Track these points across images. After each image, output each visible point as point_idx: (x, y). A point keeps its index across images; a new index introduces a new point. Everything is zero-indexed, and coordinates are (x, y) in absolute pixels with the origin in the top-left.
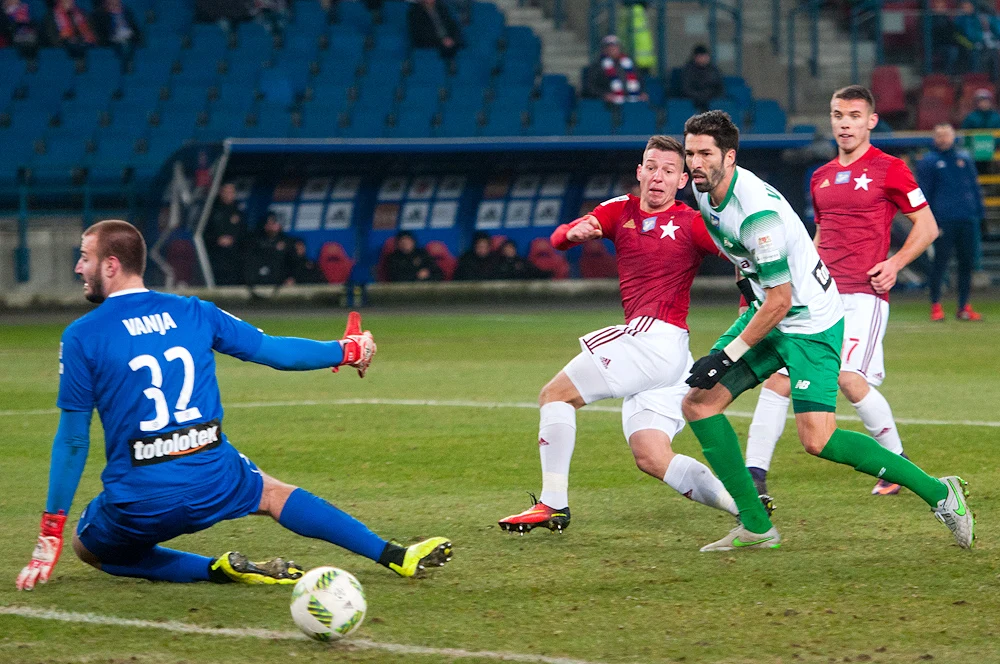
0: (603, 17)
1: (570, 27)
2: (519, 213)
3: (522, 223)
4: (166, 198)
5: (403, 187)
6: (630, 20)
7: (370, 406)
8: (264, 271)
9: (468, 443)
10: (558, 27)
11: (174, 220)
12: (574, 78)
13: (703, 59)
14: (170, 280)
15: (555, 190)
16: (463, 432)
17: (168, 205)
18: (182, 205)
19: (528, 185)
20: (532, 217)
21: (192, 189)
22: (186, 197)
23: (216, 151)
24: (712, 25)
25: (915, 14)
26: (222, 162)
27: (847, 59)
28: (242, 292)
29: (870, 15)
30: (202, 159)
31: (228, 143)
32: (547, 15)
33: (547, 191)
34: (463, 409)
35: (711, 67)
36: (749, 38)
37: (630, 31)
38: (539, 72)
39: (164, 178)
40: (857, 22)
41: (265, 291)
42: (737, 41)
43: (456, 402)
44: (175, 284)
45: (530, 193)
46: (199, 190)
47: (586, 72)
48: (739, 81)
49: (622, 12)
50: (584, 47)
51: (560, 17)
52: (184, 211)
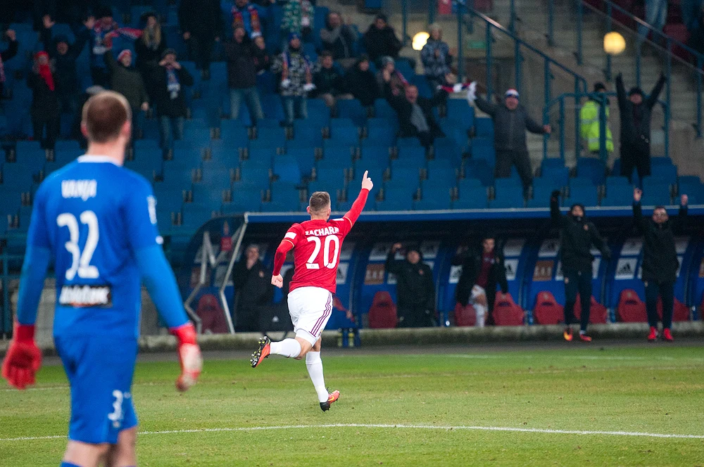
0: (555, 109)
4: (197, 260)
7: (349, 429)
8: (275, 319)
9: (424, 459)
11: (203, 279)
16: (424, 450)
17: (199, 265)
18: (209, 264)
21: (217, 255)
22: (213, 260)
26: (243, 230)
30: (226, 229)
31: (246, 215)
34: (425, 431)
36: (675, 125)
39: (196, 244)
42: (665, 129)
43: (420, 426)
44: (204, 330)
46: (223, 253)
48: (666, 161)
52: (211, 271)
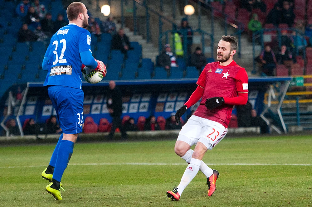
0: (164, 38)
1: (152, 42)
2: (134, 108)
3: (135, 111)
4: (6, 104)
5: (92, 99)
6: (174, 39)
8: (41, 129)
10: (148, 42)
11: (9, 112)
12: (154, 59)
13: (199, 52)
14: (8, 133)
15: (146, 99)
17: (7, 106)
18: (12, 106)
19: (137, 97)
20: (138, 109)
21: (15, 101)
22: (13, 104)
23: (24, 86)
24: (203, 40)
25: (275, 35)
26: (26, 91)
27: (251, 52)
28: (34, 137)
29: (259, 36)
30: (19, 90)
31: (28, 84)
32: (144, 38)
33: (144, 99)
35: (202, 55)
36: (216, 45)
37: (174, 42)
38: (141, 58)
39: (6, 97)
40: (254, 38)
41: (42, 137)
42: (212, 46)
44: (10, 134)
45: (138, 100)
46: (18, 101)
47: (158, 58)
49: (171, 36)
50: (157, 49)
51: (149, 39)
52: (13, 109)
